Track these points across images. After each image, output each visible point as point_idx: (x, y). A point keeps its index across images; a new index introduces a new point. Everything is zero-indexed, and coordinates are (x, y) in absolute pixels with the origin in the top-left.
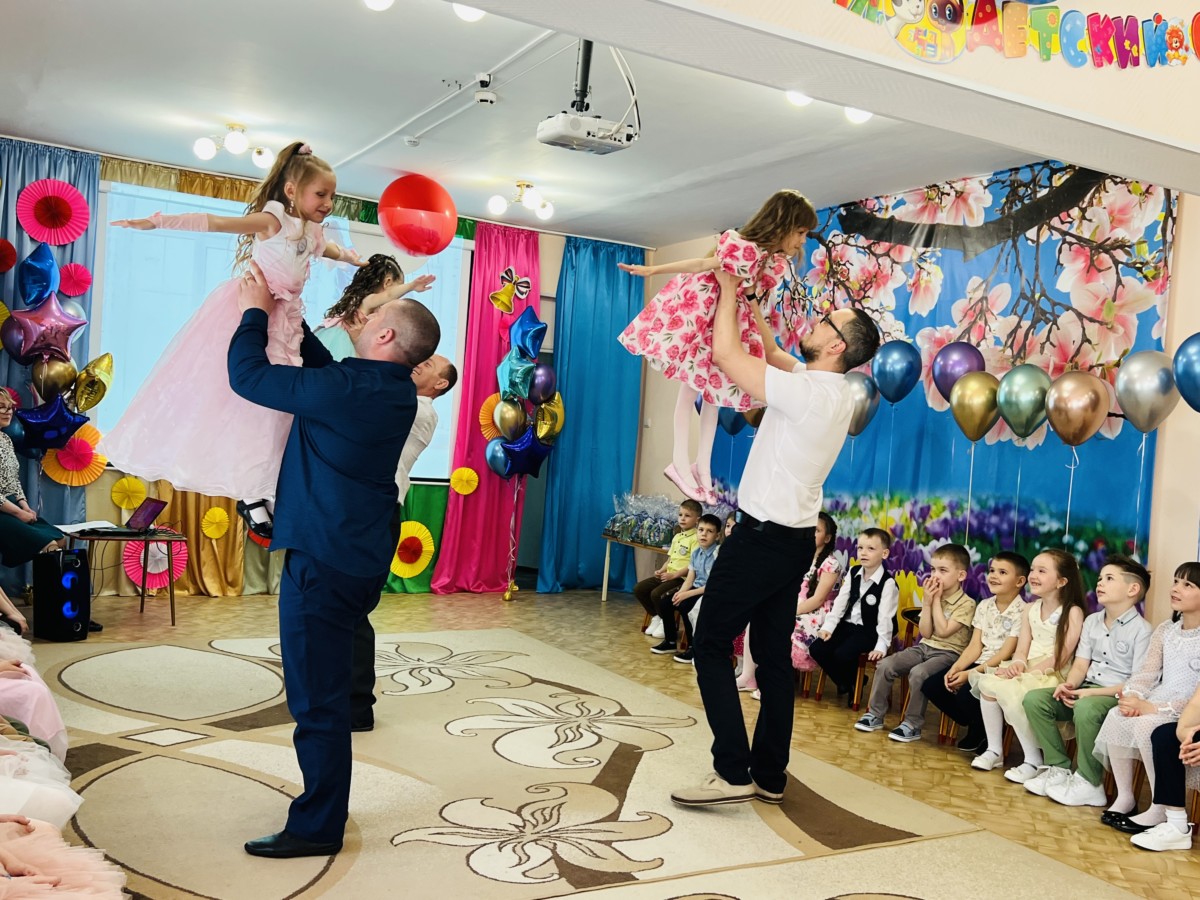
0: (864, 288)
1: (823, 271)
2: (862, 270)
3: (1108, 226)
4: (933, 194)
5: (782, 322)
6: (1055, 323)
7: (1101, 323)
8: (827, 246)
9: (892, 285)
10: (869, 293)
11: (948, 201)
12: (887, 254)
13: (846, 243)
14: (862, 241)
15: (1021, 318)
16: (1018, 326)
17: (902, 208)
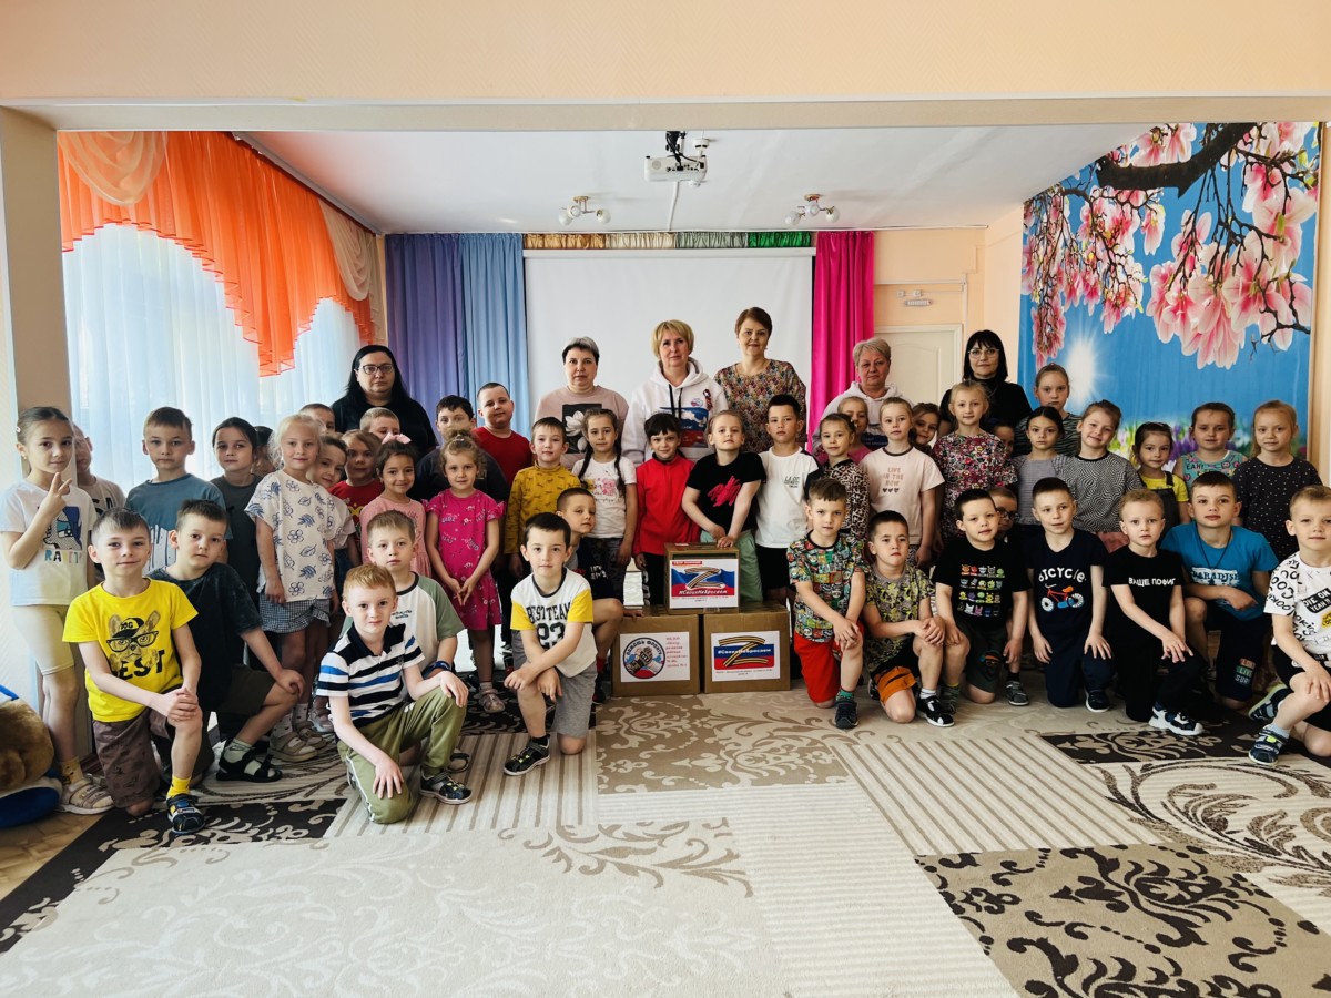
0: (1114, 237)
1: (1088, 225)
2: (1113, 219)
3: (1277, 140)
4: (1156, 136)
5: (1065, 277)
6: (1242, 244)
7: (1275, 238)
8: (1089, 201)
9: (1132, 230)
10: (1118, 241)
11: (1167, 140)
12: (1128, 201)
13: (1102, 196)
14: (1111, 192)
15: (1219, 244)
16: (1218, 252)
17: (1137, 155)
